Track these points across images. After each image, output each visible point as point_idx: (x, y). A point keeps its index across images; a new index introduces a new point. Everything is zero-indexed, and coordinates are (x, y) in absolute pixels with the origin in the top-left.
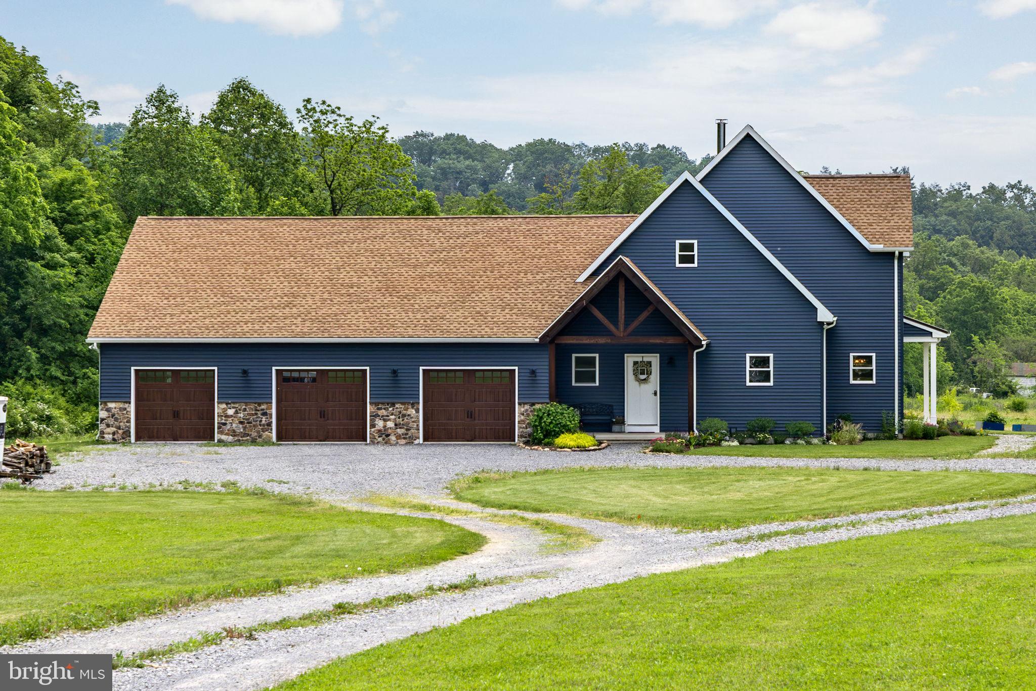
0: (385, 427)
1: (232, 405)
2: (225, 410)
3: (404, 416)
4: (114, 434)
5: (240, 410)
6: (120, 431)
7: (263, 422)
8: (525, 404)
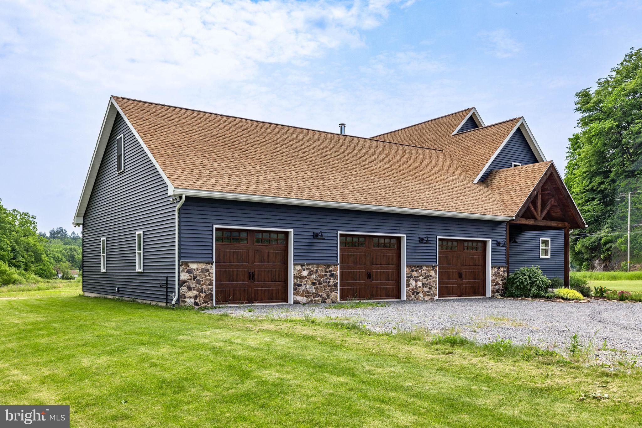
0: (416, 286)
1: (306, 267)
2: (300, 272)
3: (428, 276)
4: (196, 297)
5: (313, 271)
6: (203, 295)
7: (331, 283)
8: (495, 267)
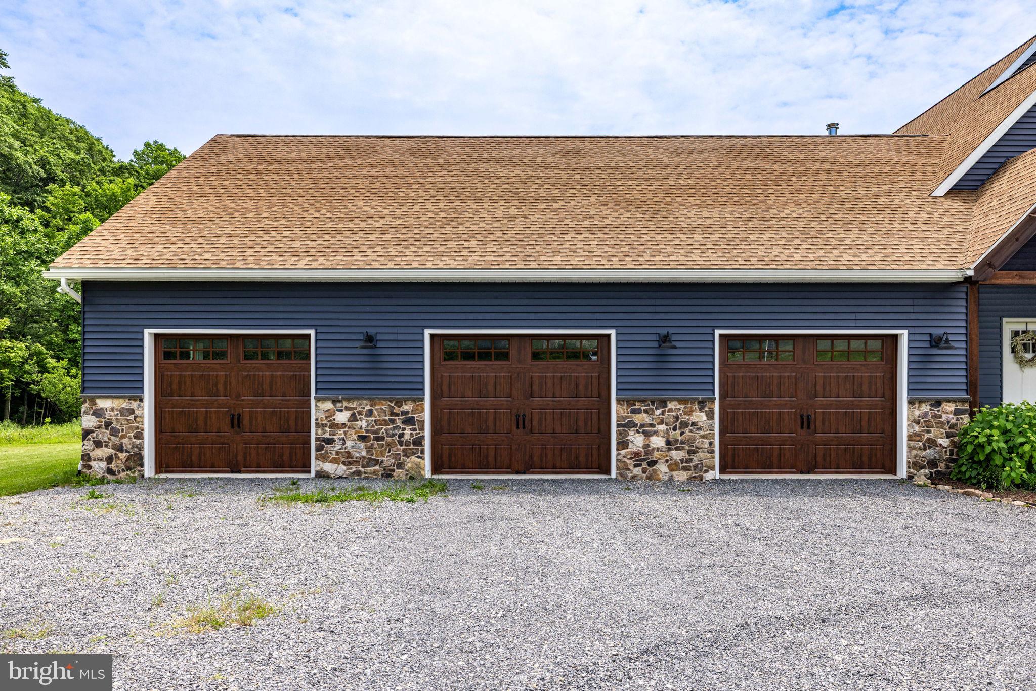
0: (646, 446)
1: (345, 404)
2: (330, 414)
3: (684, 425)
4: (109, 460)
5: (360, 413)
6: (122, 456)
7: (407, 437)
8: (921, 402)
